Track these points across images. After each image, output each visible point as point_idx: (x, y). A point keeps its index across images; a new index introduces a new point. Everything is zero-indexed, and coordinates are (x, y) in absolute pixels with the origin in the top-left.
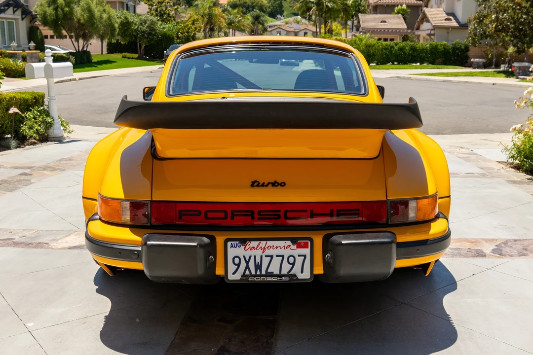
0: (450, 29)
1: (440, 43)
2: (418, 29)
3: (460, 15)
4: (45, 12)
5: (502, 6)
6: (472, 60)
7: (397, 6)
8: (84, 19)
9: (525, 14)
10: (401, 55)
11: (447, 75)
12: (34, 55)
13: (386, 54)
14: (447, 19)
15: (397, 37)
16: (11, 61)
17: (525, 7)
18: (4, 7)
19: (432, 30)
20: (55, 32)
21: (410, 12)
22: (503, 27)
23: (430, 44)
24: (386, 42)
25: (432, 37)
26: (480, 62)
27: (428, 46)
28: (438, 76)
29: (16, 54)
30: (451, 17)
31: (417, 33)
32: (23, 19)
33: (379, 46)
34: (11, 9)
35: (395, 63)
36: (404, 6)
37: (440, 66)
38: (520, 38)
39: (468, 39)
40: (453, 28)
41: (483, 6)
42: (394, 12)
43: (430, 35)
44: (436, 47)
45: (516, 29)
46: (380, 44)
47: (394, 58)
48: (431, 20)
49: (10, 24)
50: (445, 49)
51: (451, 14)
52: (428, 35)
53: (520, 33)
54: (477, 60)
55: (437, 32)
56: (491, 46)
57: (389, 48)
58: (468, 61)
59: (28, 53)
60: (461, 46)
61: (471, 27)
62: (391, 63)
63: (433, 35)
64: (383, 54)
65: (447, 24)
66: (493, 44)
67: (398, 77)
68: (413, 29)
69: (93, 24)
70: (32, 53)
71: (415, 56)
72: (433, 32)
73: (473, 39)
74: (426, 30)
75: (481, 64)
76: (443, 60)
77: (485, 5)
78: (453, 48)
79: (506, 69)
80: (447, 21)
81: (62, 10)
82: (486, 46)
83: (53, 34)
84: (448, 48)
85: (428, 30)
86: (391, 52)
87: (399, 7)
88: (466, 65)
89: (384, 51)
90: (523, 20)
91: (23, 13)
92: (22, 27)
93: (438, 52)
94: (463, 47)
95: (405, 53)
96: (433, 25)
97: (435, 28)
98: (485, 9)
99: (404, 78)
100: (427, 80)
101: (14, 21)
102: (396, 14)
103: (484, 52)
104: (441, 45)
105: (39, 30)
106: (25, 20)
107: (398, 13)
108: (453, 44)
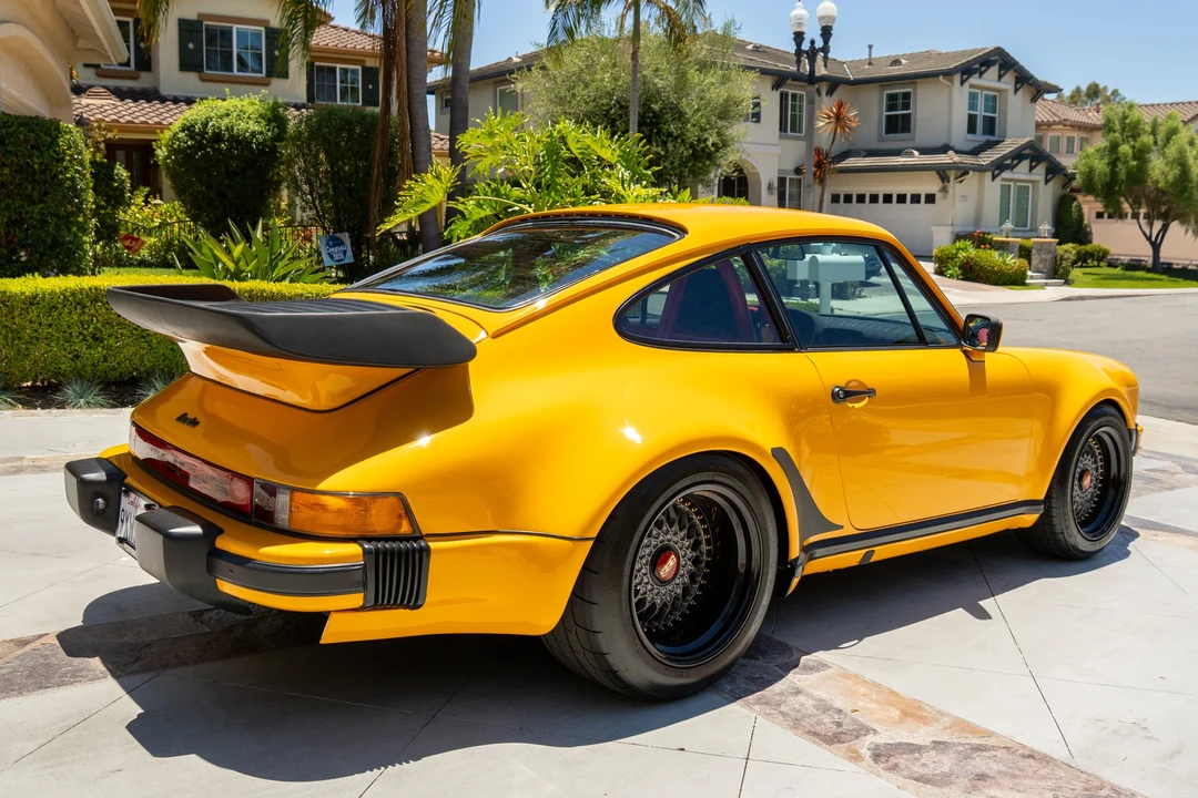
4: (1091, 170)
8: (1167, 182)
12: (1045, 247)
16: (996, 254)
18: (1013, 160)
20: (1106, 207)
29: (1008, 242)
32: (1047, 182)
34: (1025, 164)
49: (1022, 192)
59: (1035, 243)
69: (1185, 189)
70: (1042, 243)
81: (1126, 162)
83: (1102, 210)
91: (1048, 171)
92: (1045, 197)
101: (1031, 185)
105: (1075, 203)
106: (1051, 183)
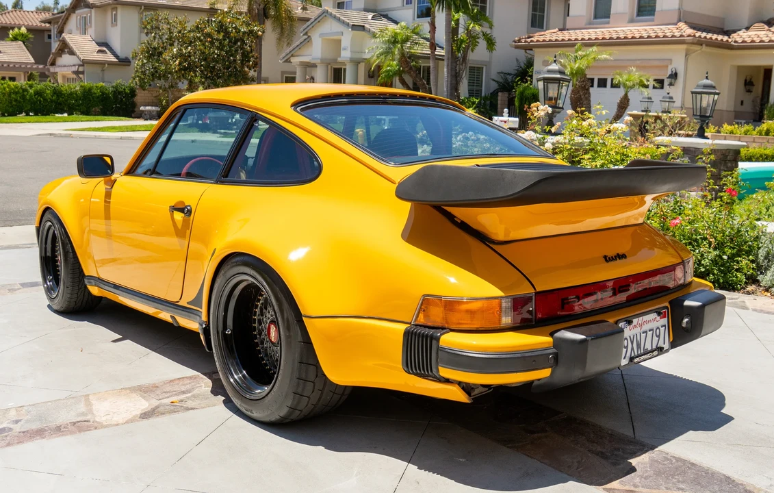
0: (106, 65)
1: (95, 85)
2: (53, 64)
3: (117, 46)
5: (186, 36)
6: (142, 108)
7: (13, 28)
9: (218, 48)
10: (40, 101)
11: (121, 129)
13: (16, 100)
14: (100, 51)
15: (20, 75)
17: (217, 40)
19: (79, 65)
21: (34, 38)
22: (189, 64)
23: (81, 86)
24: (15, 83)
25: (81, 76)
26: (153, 111)
27: (78, 88)
28: (108, 131)
30: (105, 49)
31: (52, 69)
33: (4, 89)
35: (31, 114)
36: (24, 30)
37: (99, 117)
38: (212, 80)
39: (134, 79)
40: (111, 64)
41: (153, 34)
42: (8, 37)
43: (77, 73)
44: (90, 89)
45: (207, 66)
46: (5, 85)
47: (29, 107)
48: (78, 53)
50: (103, 93)
51: (104, 44)
52: (74, 72)
53: (211, 72)
54: (148, 108)
55: (87, 68)
56: (165, 90)
57: (21, 91)
58: (136, 109)
60: (125, 89)
61: (136, 64)
62: (24, 114)
63: (83, 73)
64: (11, 100)
65: (101, 57)
66: (167, 87)
67: (51, 134)
68: (45, 63)
71: (61, 104)
72: (81, 69)
73: (141, 79)
74: (70, 66)
75: (154, 113)
76: (101, 109)
77: (156, 34)
78: (114, 92)
79: (195, 121)
80: (101, 54)
82: (158, 90)
84: (107, 92)
85: (74, 65)
86: (23, 97)
87: (16, 30)
88: (133, 115)
89: (13, 96)
90: (216, 56)
93: (93, 98)
94: (127, 91)
95: (45, 100)
96: (82, 58)
97: (85, 63)
98: (155, 40)
99: (61, 136)
100: (95, 137)
102: (12, 40)
103: (156, 97)
104: (97, 87)
107: (15, 39)
108: (113, 87)
